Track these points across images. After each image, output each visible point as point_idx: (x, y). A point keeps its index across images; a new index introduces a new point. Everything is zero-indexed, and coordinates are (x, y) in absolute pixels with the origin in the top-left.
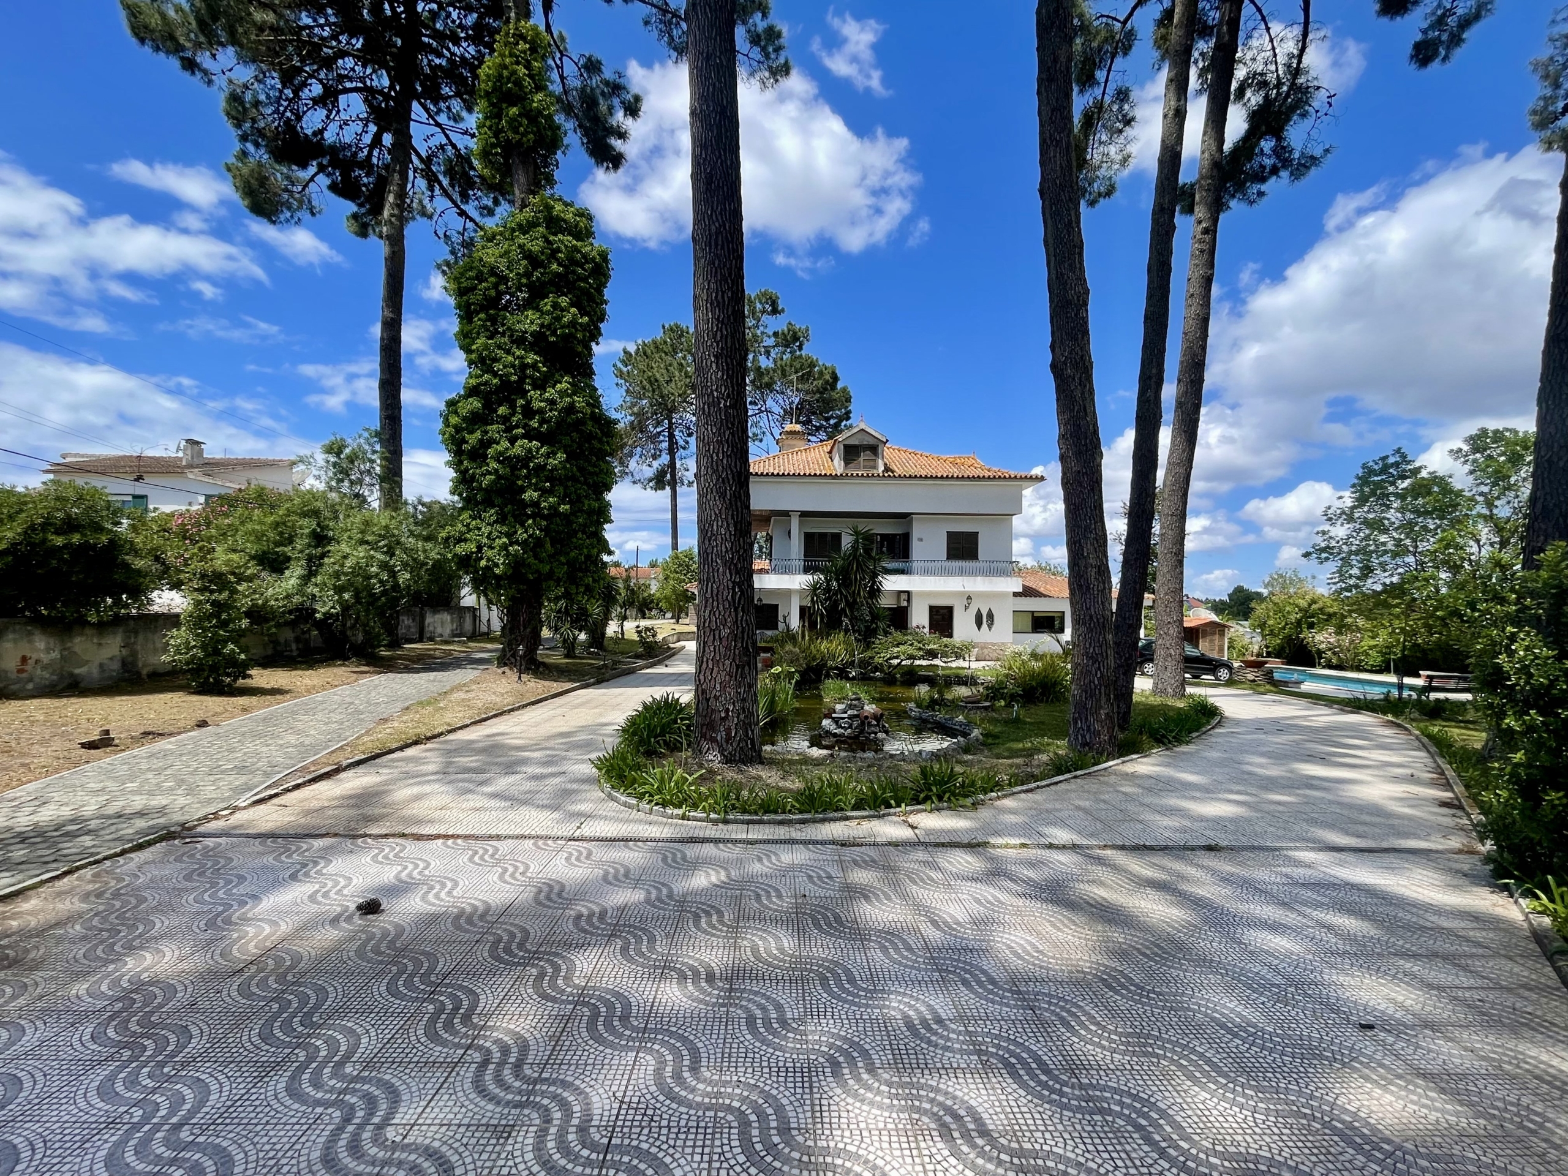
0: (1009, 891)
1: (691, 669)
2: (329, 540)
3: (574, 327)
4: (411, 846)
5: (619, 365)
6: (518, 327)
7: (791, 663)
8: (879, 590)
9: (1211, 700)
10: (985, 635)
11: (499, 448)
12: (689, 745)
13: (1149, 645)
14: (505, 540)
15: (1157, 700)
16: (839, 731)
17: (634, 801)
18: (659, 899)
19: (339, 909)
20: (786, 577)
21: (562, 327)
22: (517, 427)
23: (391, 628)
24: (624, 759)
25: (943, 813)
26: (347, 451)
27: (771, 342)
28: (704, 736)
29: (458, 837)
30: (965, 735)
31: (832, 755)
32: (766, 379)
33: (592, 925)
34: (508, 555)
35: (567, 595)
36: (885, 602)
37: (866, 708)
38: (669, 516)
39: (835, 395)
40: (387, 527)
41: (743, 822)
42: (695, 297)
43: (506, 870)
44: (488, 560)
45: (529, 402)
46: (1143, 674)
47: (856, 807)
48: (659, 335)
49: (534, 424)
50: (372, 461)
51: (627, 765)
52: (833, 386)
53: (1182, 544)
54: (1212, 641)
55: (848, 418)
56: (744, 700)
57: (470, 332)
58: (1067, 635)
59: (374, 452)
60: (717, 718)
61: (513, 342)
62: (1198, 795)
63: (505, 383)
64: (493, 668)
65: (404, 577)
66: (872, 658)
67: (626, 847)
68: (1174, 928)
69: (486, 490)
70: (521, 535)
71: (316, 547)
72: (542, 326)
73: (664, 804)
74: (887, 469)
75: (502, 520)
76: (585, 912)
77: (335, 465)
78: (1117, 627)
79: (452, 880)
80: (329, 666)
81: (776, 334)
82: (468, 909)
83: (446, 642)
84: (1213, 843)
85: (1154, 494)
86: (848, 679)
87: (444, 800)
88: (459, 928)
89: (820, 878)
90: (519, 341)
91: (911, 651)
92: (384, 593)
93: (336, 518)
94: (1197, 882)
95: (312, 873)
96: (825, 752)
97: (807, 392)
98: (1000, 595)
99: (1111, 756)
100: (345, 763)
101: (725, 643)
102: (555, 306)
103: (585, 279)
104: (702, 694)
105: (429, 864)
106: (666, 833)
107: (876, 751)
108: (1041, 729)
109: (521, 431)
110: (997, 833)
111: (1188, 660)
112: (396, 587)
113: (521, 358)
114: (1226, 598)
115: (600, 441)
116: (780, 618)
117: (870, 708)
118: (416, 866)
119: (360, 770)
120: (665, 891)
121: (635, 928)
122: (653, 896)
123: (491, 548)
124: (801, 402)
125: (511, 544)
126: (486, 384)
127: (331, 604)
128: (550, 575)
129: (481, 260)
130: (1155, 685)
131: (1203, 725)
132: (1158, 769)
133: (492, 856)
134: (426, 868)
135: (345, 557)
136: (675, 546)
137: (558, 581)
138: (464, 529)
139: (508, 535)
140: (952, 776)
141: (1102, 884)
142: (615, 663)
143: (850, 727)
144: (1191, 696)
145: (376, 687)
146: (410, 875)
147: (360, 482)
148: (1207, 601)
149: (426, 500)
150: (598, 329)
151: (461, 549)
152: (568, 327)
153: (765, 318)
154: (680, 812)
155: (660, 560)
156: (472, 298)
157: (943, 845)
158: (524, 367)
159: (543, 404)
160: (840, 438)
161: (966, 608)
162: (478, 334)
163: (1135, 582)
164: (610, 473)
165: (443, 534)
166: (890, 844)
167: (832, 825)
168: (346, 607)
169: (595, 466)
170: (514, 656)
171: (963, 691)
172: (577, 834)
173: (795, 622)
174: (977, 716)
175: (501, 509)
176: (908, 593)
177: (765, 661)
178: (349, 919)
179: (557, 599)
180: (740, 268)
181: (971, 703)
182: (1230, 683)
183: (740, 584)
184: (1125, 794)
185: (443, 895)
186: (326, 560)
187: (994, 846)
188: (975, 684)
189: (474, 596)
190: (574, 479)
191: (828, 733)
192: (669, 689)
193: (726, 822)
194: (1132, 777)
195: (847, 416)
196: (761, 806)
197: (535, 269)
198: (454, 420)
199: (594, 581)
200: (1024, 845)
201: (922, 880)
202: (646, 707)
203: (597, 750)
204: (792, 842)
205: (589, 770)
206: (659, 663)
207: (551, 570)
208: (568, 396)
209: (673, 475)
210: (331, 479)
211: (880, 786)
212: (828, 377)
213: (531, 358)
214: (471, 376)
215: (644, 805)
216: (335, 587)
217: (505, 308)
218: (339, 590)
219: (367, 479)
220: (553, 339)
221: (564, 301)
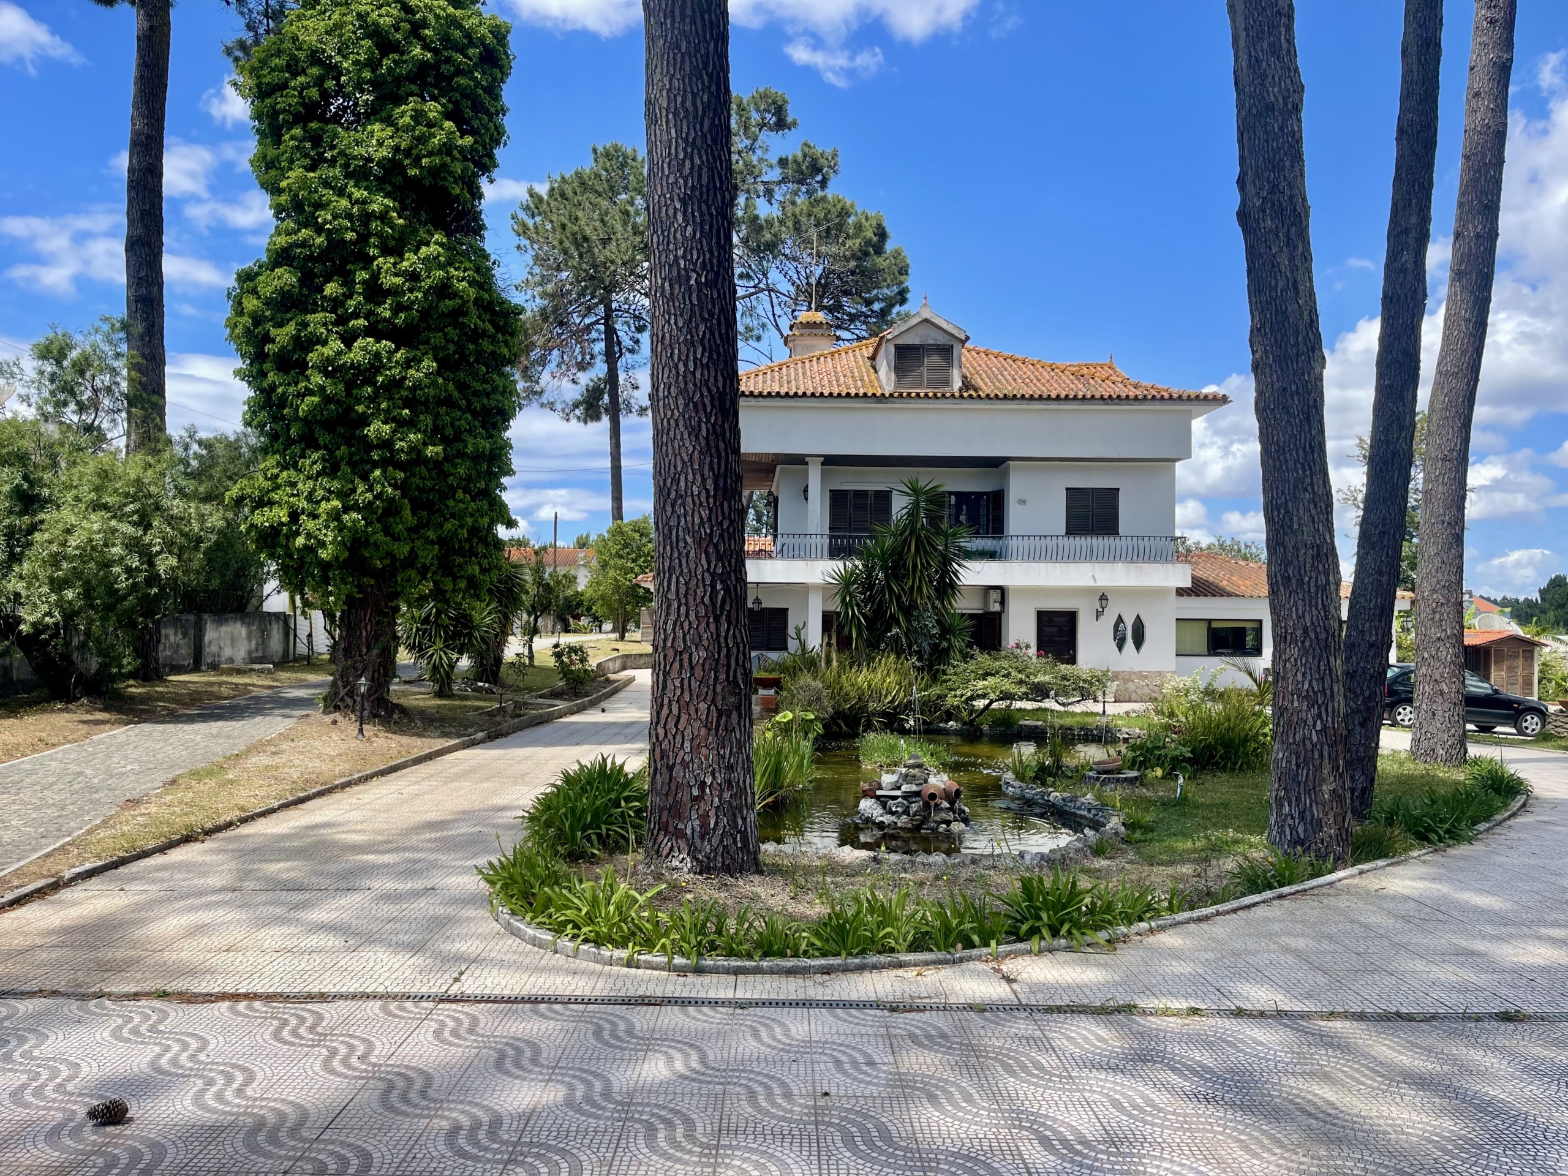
0: (1172, 1090)
1: (644, 715)
2: (43, 503)
3: (449, 153)
4: (177, 1015)
5: (522, 215)
6: (357, 151)
7: (808, 706)
8: (953, 586)
9: (1511, 769)
10: (1130, 659)
11: (327, 351)
12: (639, 842)
13: (1404, 676)
14: (336, 503)
15: (1418, 768)
16: (887, 819)
17: (548, 937)
18: (588, 1099)
19: (59, 1116)
20: (800, 564)
21: (430, 154)
22: (356, 315)
23: (146, 646)
24: (531, 866)
25: (1061, 956)
26: (74, 354)
27: (774, 175)
28: (664, 828)
29: (256, 996)
30: (1096, 825)
31: (875, 859)
32: (768, 236)
33: (477, 1144)
34: (341, 528)
35: (438, 594)
36: (964, 605)
37: (932, 780)
38: (607, 463)
39: (881, 262)
40: (138, 480)
41: (727, 971)
42: (649, 102)
43: (334, 1052)
44: (309, 536)
45: (375, 276)
46: (1395, 724)
47: (913, 947)
48: (588, 166)
49: (385, 311)
50: (114, 372)
51: (537, 877)
52: (879, 250)
53: (1461, 509)
54: (1511, 669)
55: (903, 301)
56: (730, 768)
57: (277, 159)
58: (1264, 661)
59: (118, 355)
60: (686, 798)
61: (348, 176)
62: (1489, 929)
63: (335, 243)
64: (317, 714)
65: (166, 563)
66: (941, 697)
67: (536, 1012)
68: (1446, 1152)
69: (305, 420)
70: (363, 495)
71: (22, 514)
72: (397, 149)
73: (598, 941)
74: (967, 385)
75: (331, 469)
76: (465, 1121)
77: (53, 378)
78: (1351, 646)
79: (244, 1069)
80: (44, 711)
81: (783, 162)
82: (271, 1119)
83: (239, 672)
84: (1512, 1009)
85: (1413, 425)
86: (904, 732)
87: (235, 934)
88: (256, 1149)
89: (854, 1063)
90: (360, 174)
91: (1007, 686)
92: (134, 587)
93: (55, 465)
94: (1483, 1074)
95: (16, 1055)
96: (864, 854)
97: (835, 258)
98: (1154, 594)
99: (1339, 862)
100: (67, 874)
101: (699, 673)
102: (419, 116)
103: (468, 73)
104: (660, 759)
105: (205, 1043)
106: (600, 988)
107: (948, 853)
108: (1221, 814)
109: (361, 322)
110: (1150, 991)
111: (1472, 701)
112: (153, 579)
113: (364, 202)
114: (1535, 596)
115: (493, 340)
116: (791, 631)
117: (939, 781)
118: (185, 1046)
119: (94, 883)
120: (598, 1085)
121: (549, 1148)
122: (579, 1094)
123: (314, 516)
124: (826, 274)
125: (346, 509)
126: (303, 244)
127: (45, 608)
128: (411, 561)
129: (295, 39)
130: (1416, 742)
131: (1497, 810)
132: (1421, 885)
133: (312, 1029)
134: (200, 1050)
135: (68, 532)
136: (618, 513)
137: (423, 573)
138: (267, 484)
139: (342, 495)
140: (1074, 894)
141: (1326, 1077)
142: (518, 705)
143: (906, 812)
144: (1476, 761)
145: (121, 746)
146: (174, 1062)
147: (95, 405)
148: (1504, 603)
149: (203, 435)
150: (491, 156)
151: (263, 518)
152: (440, 152)
153: (766, 137)
154: (624, 954)
155: (593, 537)
156: (281, 101)
157: (1059, 1010)
158: (367, 217)
159: (398, 280)
160: (889, 333)
161: (1098, 615)
162: (291, 161)
163: (1380, 572)
164: (508, 391)
165: (234, 492)
166: (971, 1007)
167: (875, 975)
168: (70, 615)
169: (485, 381)
170: (351, 694)
171: (1092, 753)
172: (454, 990)
173: (814, 638)
174: (1115, 794)
175: (331, 452)
176: (1002, 590)
177: (765, 701)
178: (76, 1132)
179: (422, 599)
180: (723, 56)
181: (1106, 773)
182: (1544, 738)
183: (724, 578)
184: (1367, 927)
185: (229, 1094)
186: (37, 536)
187: (1144, 1013)
188: (1115, 741)
189: (285, 595)
190: (449, 402)
191: (868, 820)
192: (607, 750)
193: (699, 970)
194: (1377, 897)
195: (902, 297)
196: (758, 945)
197: (384, 54)
198: (251, 304)
199: (484, 571)
200: (1195, 1011)
201: (1024, 1067)
202: (568, 779)
203: (487, 851)
204: (808, 1004)
205: (473, 884)
206: (593, 704)
207: (413, 554)
208: (441, 267)
209: (614, 397)
210: (46, 401)
211: (955, 910)
212: (869, 234)
213: (379, 203)
214: (278, 233)
215: (565, 943)
216: (52, 581)
217: (336, 119)
218: (58, 585)
219: (106, 402)
220: (412, 172)
221: (433, 110)
